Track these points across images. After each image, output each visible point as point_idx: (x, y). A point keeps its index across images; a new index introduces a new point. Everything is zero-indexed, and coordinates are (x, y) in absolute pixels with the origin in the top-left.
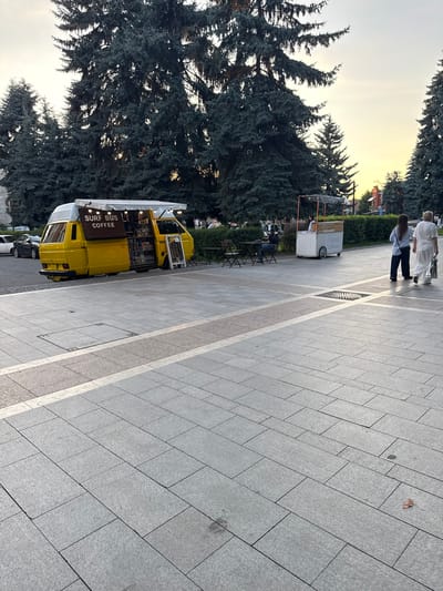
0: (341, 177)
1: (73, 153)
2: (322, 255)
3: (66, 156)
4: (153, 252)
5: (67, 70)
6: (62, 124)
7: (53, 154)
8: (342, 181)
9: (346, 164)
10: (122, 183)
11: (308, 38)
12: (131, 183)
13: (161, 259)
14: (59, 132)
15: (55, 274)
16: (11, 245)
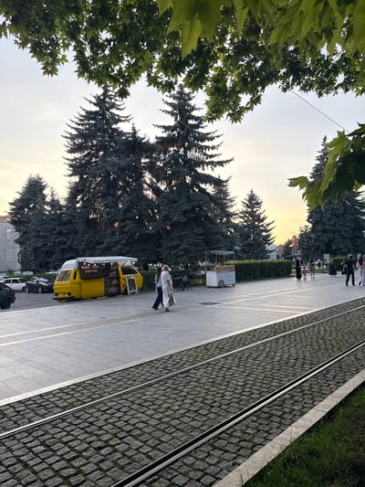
0: (263, 231)
1: (69, 222)
2: (221, 286)
3: (65, 224)
4: (118, 285)
5: (71, 176)
6: (63, 202)
7: (56, 223)
8: (264, 234)
9: (266, 222)
10: (102, 243)
11: (212, 163)
12: (108, 243)
13: (123, 289)
14: (61, 207)
15: (63, 299)
16: (24, 284)
